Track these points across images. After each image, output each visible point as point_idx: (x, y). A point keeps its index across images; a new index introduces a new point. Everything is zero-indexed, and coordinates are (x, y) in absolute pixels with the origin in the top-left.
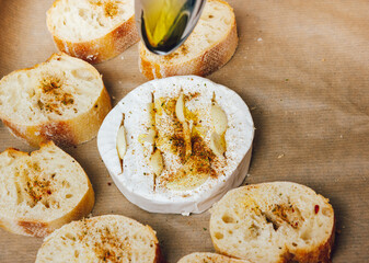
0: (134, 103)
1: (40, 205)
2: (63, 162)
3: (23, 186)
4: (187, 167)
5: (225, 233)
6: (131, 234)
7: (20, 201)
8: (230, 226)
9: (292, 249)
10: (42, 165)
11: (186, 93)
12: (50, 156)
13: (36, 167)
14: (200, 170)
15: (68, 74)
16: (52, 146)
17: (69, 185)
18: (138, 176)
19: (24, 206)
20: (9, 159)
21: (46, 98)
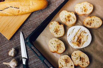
0: (77, 27)
1: (56, 33)
2: (62, 29)
3: (56, 28)
4: (76, 43)
5: (74, 56)
6: (62, 47)
7: (54, 30)
8: (75, 55)
9: (80, 65)
10: (60, 28)
11: (85, 31)
12: (61, 27)
13: (59, 27)
14: (77, 45)
15: (72, 17)
16: (63, 26)
17: (61, 33)
18: (70, 39)
19: (54, 32)
20: (56, 23)
21: (67, 18)
